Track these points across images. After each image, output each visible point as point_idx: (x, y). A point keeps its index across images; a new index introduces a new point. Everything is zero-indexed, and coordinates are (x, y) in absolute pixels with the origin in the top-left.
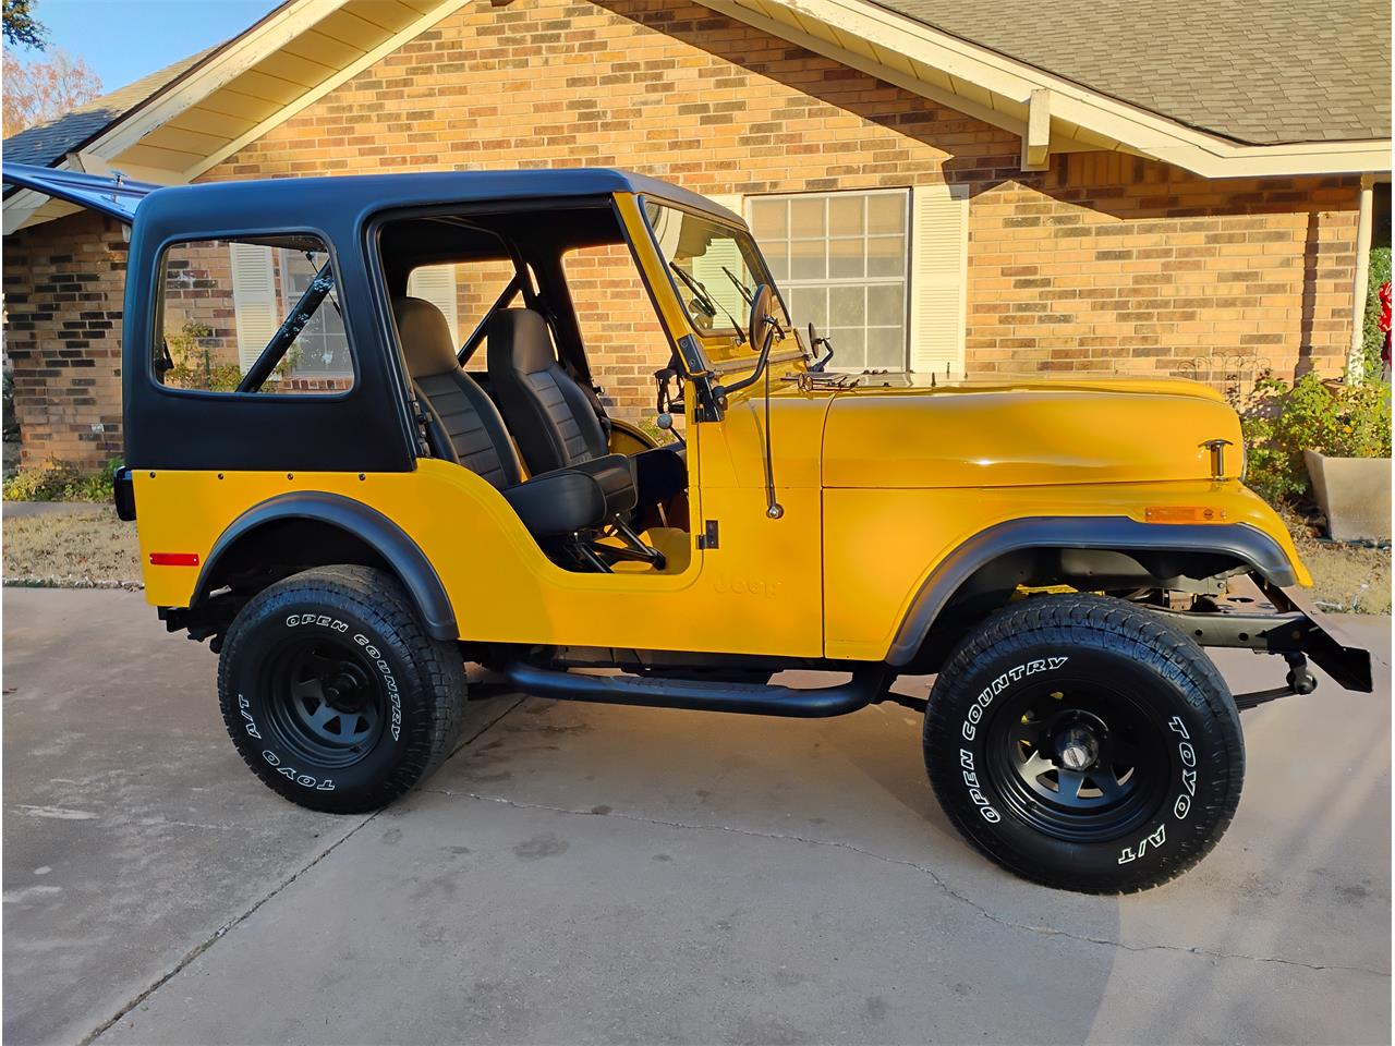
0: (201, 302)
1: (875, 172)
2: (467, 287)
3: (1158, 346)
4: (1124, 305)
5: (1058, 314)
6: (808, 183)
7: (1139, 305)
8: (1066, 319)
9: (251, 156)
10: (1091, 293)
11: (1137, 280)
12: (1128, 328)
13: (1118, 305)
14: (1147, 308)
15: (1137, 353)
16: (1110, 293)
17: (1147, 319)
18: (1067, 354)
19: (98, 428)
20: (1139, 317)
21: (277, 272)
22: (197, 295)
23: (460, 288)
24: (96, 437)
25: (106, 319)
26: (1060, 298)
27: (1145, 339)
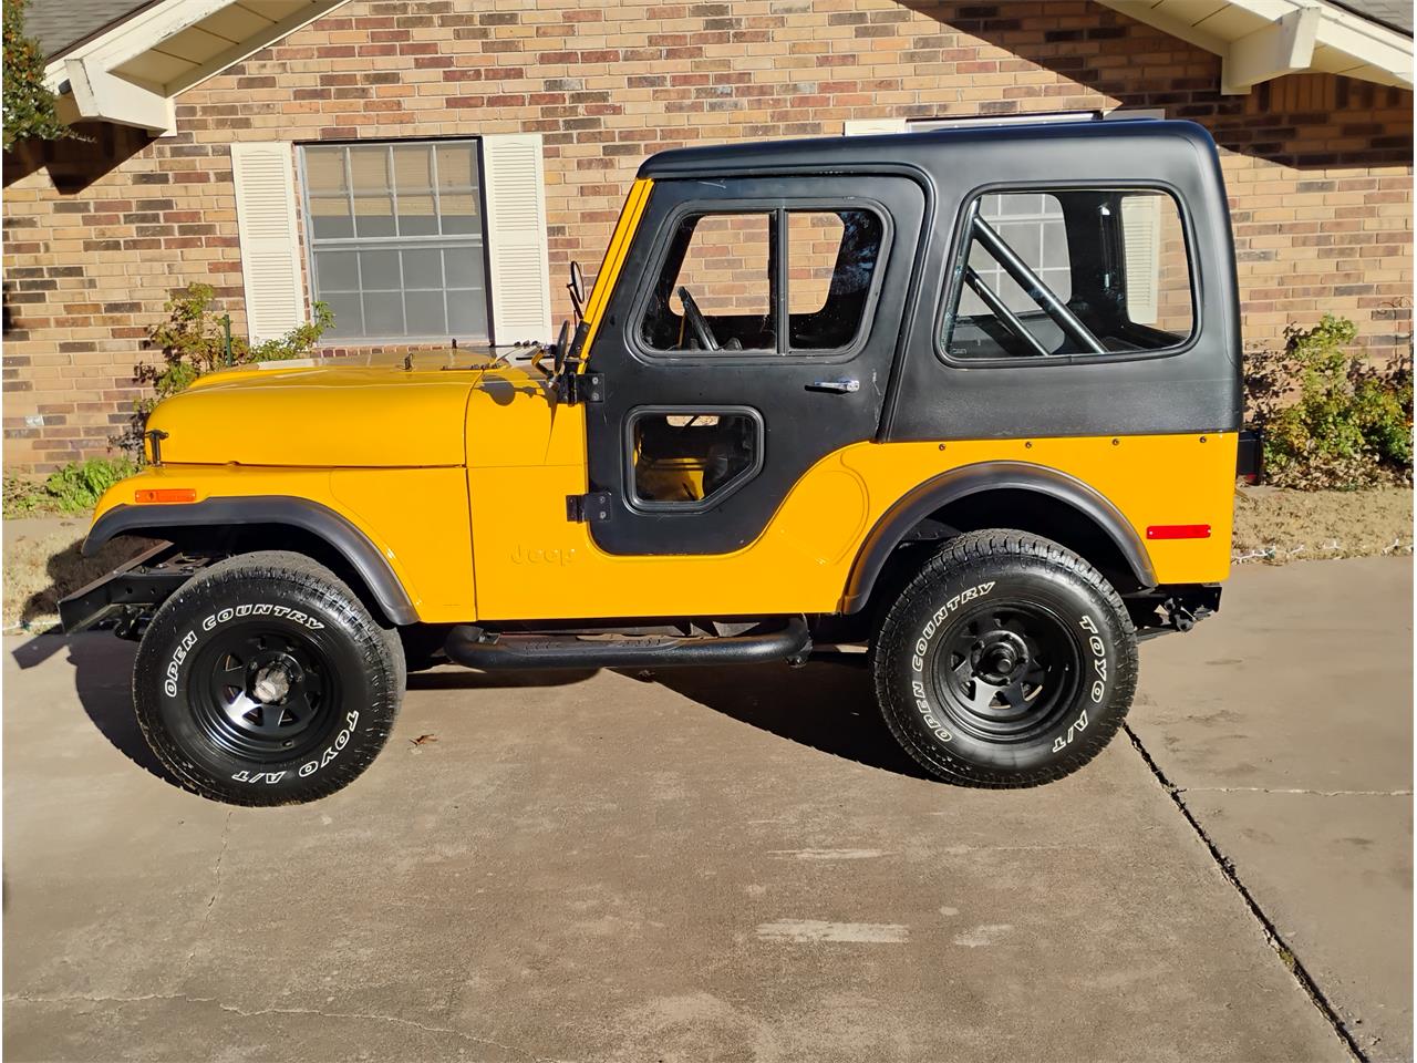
0: (191, 253)
1: (1060, 94)
2: (560, 230)
3: (1361, 284)
4: (1327, 240)
5: (1258, 251)
6: (983, 106)
7: (1342, 240)
8: (1265, 256)
9: (264, 66)
10: (1293, 228)
11: (1338, 214)
12: (1329, 265)
13: (1320, 241)
14: (1350, 243)
15: (1339, 292)
16: (1312, 228)
17: (1349, 255)
18: (1266, 295)
19: (36, 421)
20: (1342, 252)
21: (299, 213)
22: (185, 244)
23: (552, 231)
24: (33, 433)
25: (47, 277)
26: (1260, 233)
27: (1348, 276)
